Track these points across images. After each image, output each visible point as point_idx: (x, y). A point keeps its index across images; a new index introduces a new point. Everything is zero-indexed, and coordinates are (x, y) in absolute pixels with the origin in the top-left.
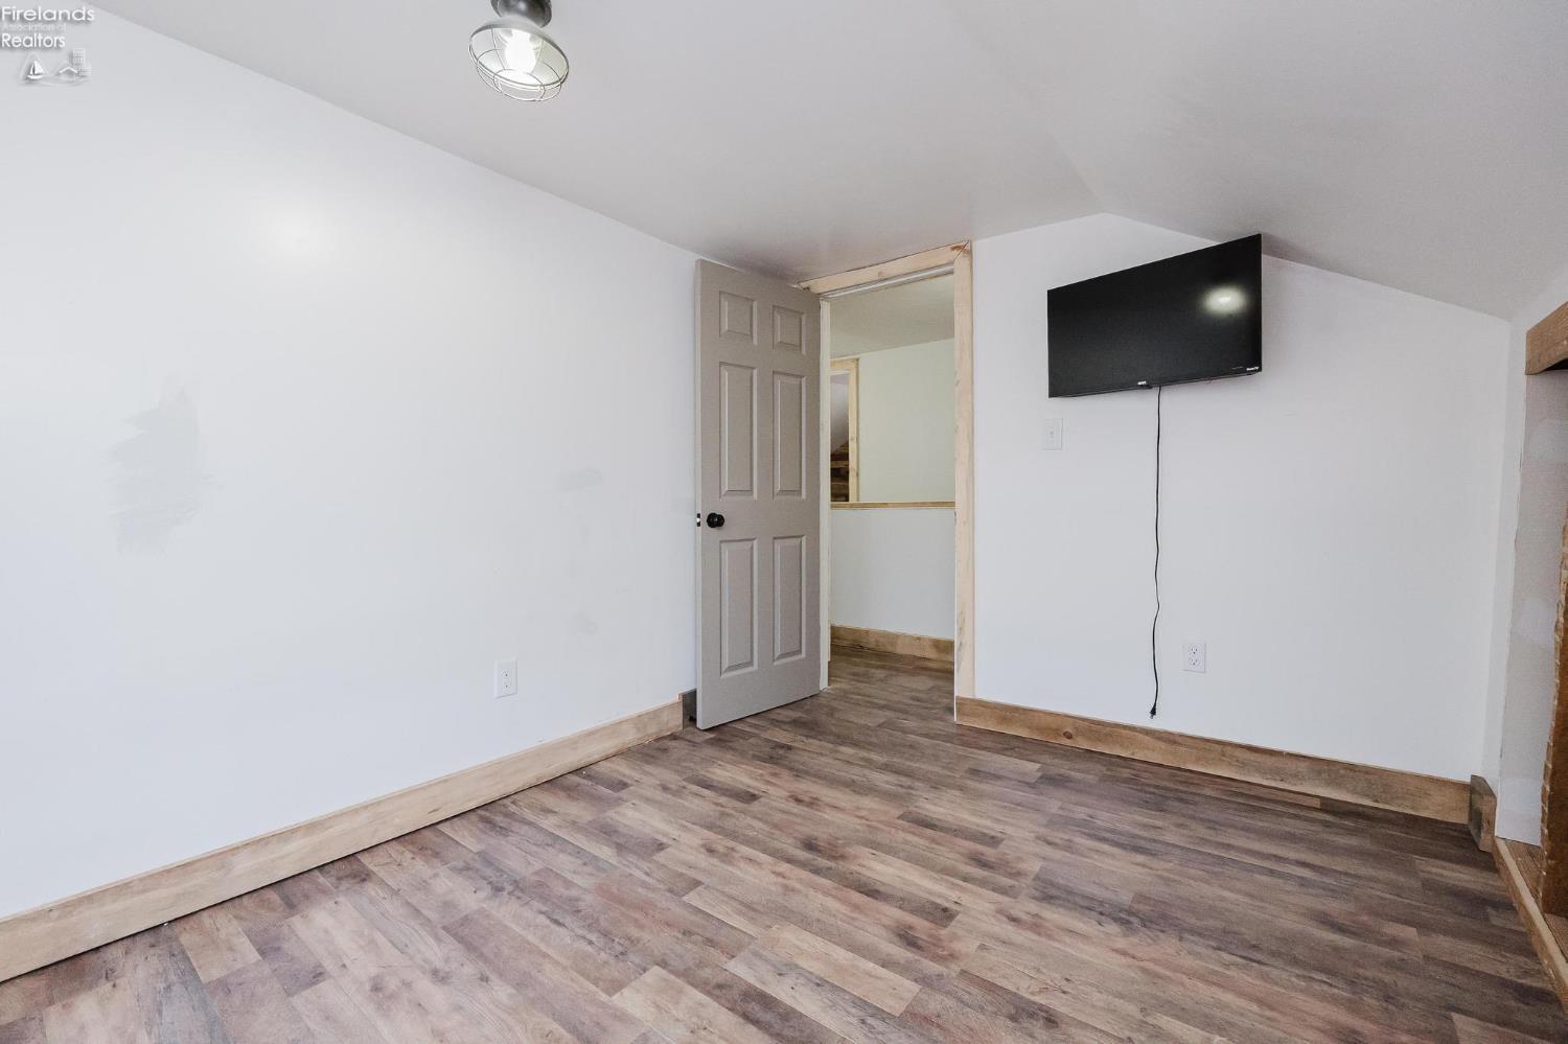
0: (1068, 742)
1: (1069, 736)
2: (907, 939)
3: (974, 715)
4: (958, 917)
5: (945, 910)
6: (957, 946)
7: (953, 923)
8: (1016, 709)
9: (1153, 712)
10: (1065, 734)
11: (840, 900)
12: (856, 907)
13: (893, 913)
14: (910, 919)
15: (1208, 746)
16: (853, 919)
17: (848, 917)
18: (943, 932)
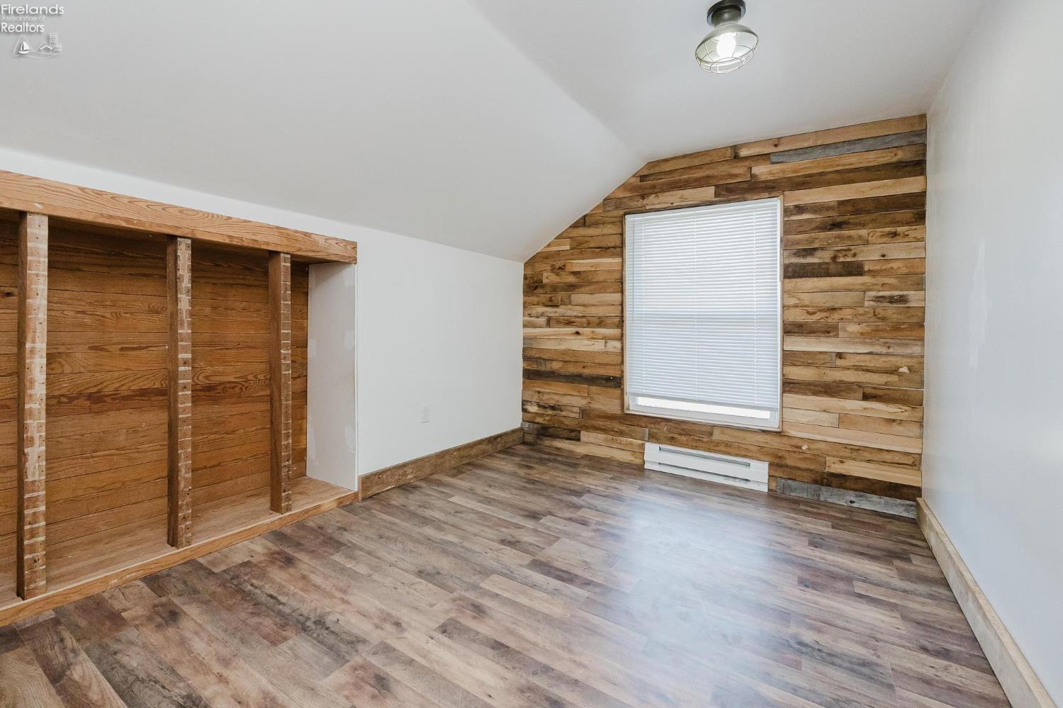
2: (480, 610)
4: (437, 626)
5: (444, 632)
6: (447, 606)
7: (442, 621)
11: (525, 640)
12: (511, 632)
13: (484, 628)
14: (473, 624)
16: (514, 623)
17: (518, 625)
18: (453, 615)
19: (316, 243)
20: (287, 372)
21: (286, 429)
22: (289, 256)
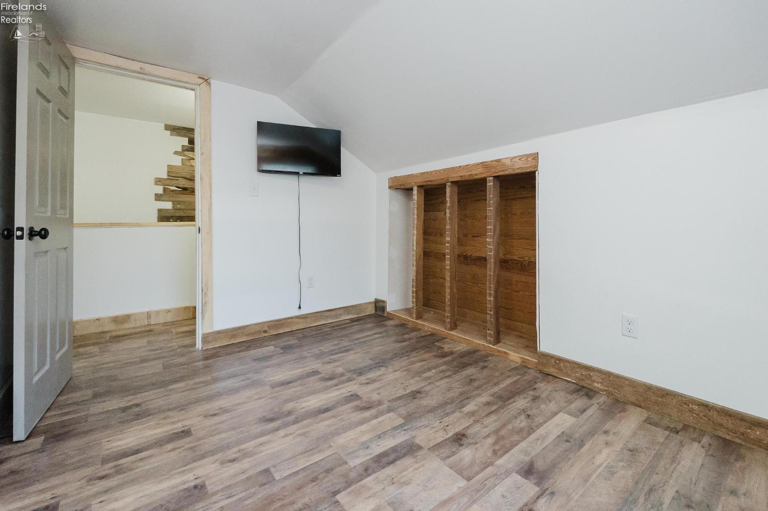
0: (266, 335)
1: (265, 332)
3: (215, 340)
8: (239, 328)
9: (300, 308)
10: (264, 332)
15: (320, 314)
19: (504, 165)
20: (490, 254)
21: (490, 290)
22: (492, 178)
